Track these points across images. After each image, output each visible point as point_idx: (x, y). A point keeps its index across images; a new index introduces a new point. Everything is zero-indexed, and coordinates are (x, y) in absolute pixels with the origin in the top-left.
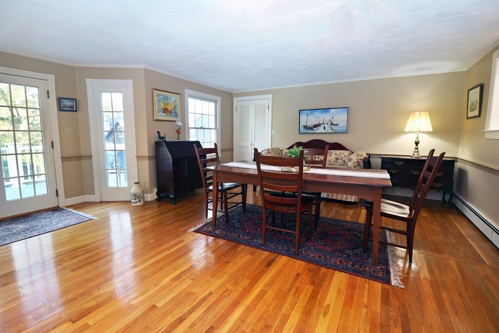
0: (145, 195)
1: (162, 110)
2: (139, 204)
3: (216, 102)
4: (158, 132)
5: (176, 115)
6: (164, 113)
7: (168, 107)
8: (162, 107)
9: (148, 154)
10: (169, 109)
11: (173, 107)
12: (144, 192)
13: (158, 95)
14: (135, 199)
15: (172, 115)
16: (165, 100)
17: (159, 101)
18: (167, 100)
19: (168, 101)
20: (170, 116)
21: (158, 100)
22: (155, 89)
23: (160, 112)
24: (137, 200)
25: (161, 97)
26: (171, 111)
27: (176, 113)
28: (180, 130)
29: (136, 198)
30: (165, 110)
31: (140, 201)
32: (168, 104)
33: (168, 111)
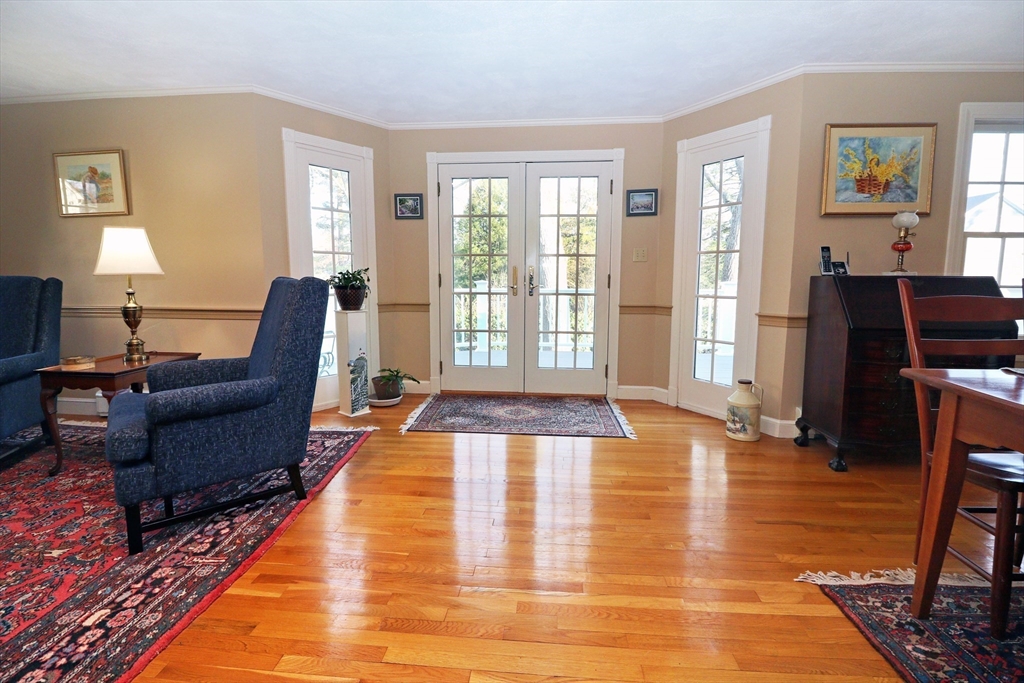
0: (762, 417)
1: (851, 185)
2: (741, 436)
4: (826, 249)
5: (906, 195)
6: (861, 190)
7: (877, 171)
8: (856, 174)
9: (789, 311)
10: (882, 180)
11: (897, 170)
12: (759, 410)
13: (842, 140)
14: (734, 422)
15: (889, 196)
16: (870, 151)
17: (847, 157)
18: (875, 152)
19: (882, 152)
20: (882, 200)
21: (841, 154)
22: (833, 126)
23: (846, 189)
24: (738, 426)
25: (855, 144)
26: (888, 183)
27: (909, 187)
28: (908, 239)
29: (736, 419)
30: (866, 184)
31: (744, 429)
32: (878, 164)
33: (877, 186)
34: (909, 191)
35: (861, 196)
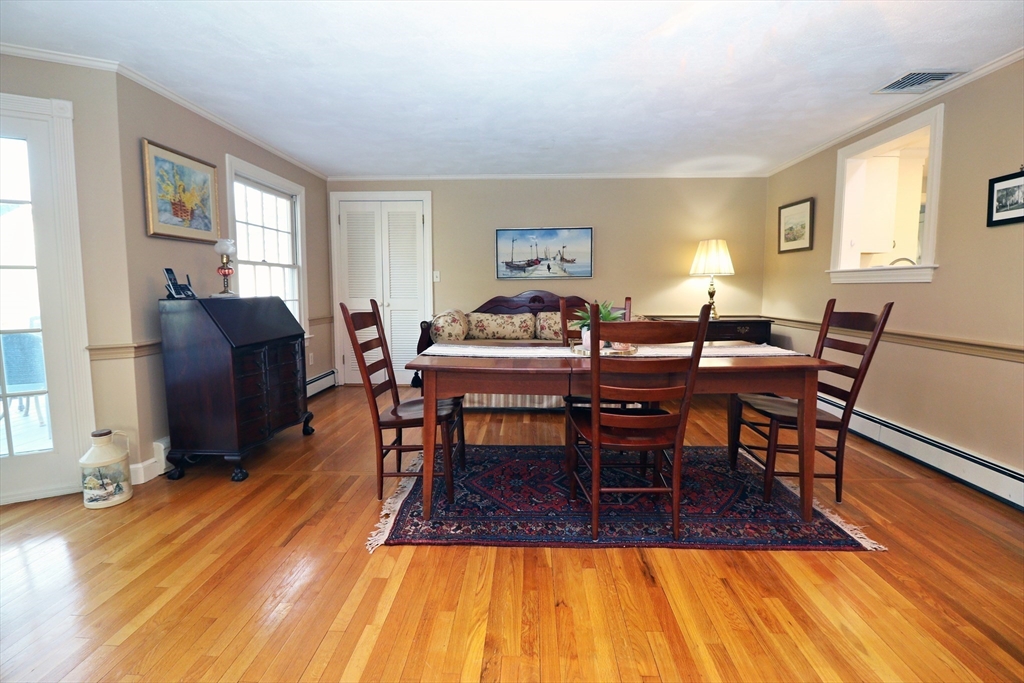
0: (132, 467)
1: (169, 207)
2: (117, 499)
3: (291, 197)
4: (169, 271)
5: (206, 225)
6: (176, 214)
7: (185, 198)
8: (170, 197)
9: (134, 338)
10: (189, 206)
11: (197, 200)
12: (128, 460)
13: (157, 159)
14: (103, 486)
15: (195, 223)
16: (177, 177)
17: (162, 177)
18: (181, 179)
19: (186, 179)
20: (190, 226)
21: (158, 174)
22: (150, 142)
23: (165, 210)
24: (111, 489)
25: (167, 166)
26: (192, 211)
27: (206, 217)
29: (106, 481)
30: (178, 208)
31: (119, 488)
32: (184, 191)
33: (186, 211)
34: (206, 221)
35: (177, 220)
